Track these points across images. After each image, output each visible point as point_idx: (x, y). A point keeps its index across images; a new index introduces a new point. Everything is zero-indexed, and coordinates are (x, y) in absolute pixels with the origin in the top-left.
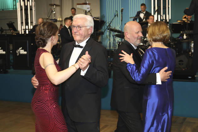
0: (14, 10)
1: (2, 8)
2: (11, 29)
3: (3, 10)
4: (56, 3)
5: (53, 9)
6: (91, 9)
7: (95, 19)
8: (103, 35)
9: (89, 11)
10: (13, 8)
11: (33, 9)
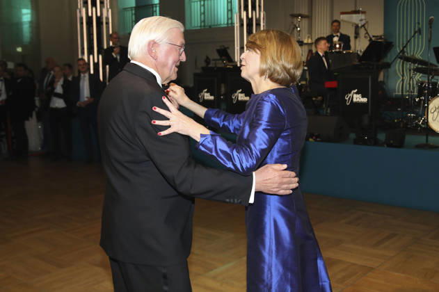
0: (228, 27)
1: (210, 24)
2: (223, 58)
3: (210, 27)
4: (301, 12)
5: (295, 23)
6: (367, 22)
7: (373, 39)
8: (389, 70)
9: (363, 26)
10: (228, 24)
11: (262, 24)
